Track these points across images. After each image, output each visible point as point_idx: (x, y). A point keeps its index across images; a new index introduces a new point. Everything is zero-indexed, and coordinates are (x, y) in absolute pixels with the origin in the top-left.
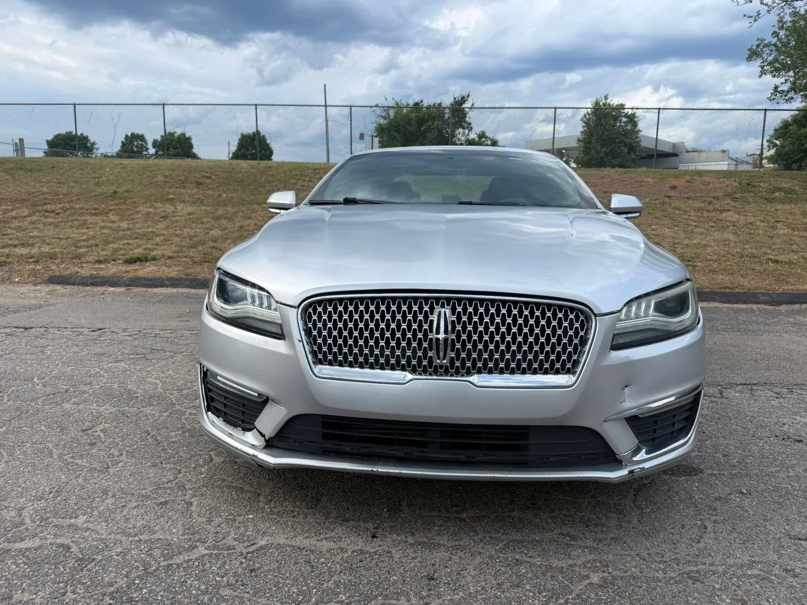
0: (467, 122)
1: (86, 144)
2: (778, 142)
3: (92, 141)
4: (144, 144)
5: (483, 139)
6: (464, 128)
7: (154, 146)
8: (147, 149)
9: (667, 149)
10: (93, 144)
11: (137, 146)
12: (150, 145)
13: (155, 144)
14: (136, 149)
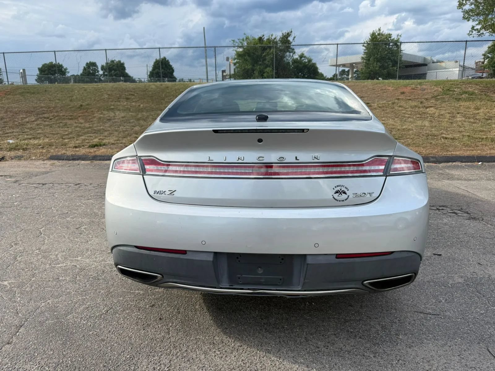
0: (291, 49)
1: (61, 69)
2: (489, 55)
3: (65, 67)
4: (96, 68)
5: (303, 58)
6: (290, 52)
7: (102, 70)
8: (98, 71)
9: (420, 61)
10: (66, 69)
11: (92, 70)
12: (100, 69)
13: (103, 68)
14: (91, 72)
